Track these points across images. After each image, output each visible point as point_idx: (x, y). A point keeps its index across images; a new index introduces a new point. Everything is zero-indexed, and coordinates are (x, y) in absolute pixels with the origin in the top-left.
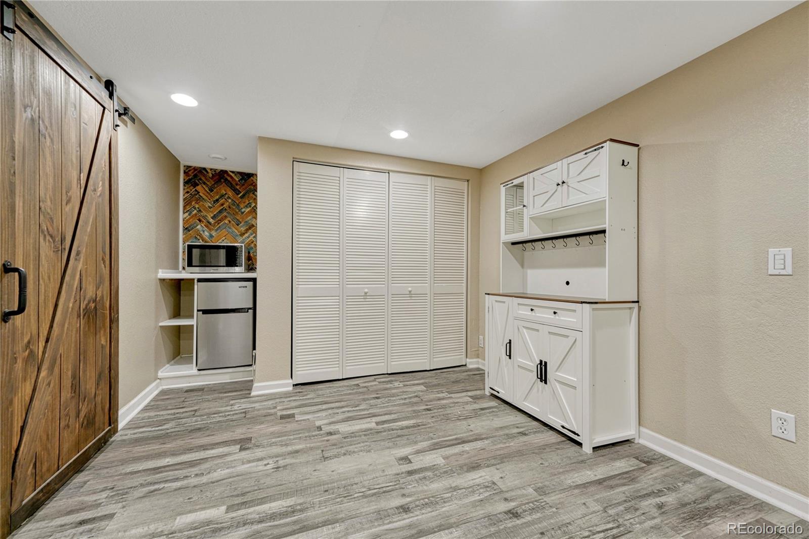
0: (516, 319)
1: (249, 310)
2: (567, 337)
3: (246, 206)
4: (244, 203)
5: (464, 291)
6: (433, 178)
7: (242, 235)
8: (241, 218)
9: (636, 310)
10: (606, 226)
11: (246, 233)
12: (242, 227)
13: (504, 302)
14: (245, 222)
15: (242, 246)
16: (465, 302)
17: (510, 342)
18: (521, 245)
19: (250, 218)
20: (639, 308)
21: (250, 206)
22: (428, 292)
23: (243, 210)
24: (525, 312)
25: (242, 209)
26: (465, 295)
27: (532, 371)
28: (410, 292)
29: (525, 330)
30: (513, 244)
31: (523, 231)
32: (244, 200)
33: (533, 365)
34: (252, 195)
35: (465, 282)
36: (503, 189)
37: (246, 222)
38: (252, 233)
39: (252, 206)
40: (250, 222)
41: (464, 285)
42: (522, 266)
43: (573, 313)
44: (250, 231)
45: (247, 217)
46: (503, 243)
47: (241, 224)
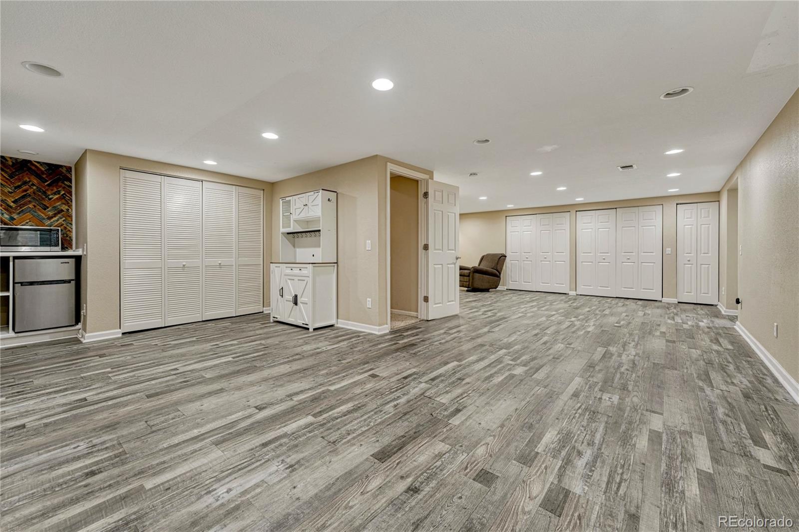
0: (285, 275)
1: (72, 282)
2: (304, 280)
3: (55, 194)
4: (52, 190)
5: (262, 263)
6: (237, 187)
7: (50, 218)
8: (48, 204)
9: (336, 267)
10: (320, 228)
11: (55, 217)
12: (49, 211)
13: (279, 267)
14: (53, 207)
15: (58, 230)
16: (262, 270)
17: (282, 289)
18: (292, 235)
19: (59, 203)
20: (338, 266)
21: (59, 194)
22: (234, 264)
23: (50, 197)
24: (288, 271)
25: (49, 195)
26: (262, 265)
27: (291, 301)
28: (220, 264)
29: (289, 281)
30: (288, 233)
31: (290, 227)
32: (51, 188)
33: (291, 298)
34: (61, 184)
35: (262, 257)
36: (281, 202)
37: (55, 207)
38: (62, 217)
39: (62, 193)
40: (59, 207)
41: (262, 259)
42: (294, 246)
43: (306, 269)
44: (59, 215)
45: (55, 203)
46: (282, 233)
47: (49, 209)
